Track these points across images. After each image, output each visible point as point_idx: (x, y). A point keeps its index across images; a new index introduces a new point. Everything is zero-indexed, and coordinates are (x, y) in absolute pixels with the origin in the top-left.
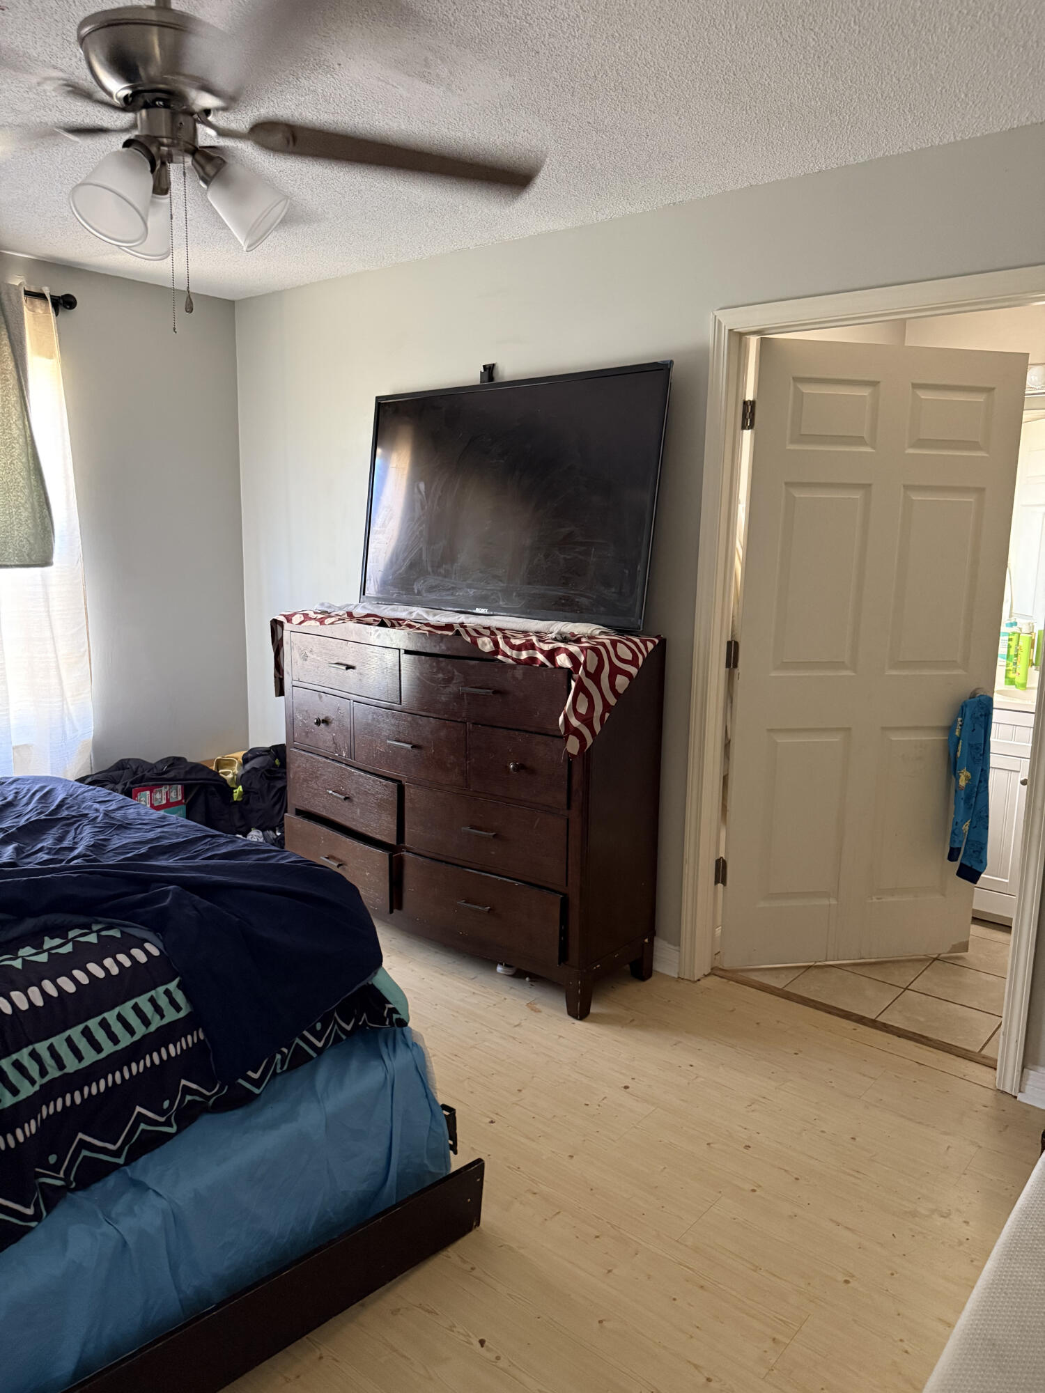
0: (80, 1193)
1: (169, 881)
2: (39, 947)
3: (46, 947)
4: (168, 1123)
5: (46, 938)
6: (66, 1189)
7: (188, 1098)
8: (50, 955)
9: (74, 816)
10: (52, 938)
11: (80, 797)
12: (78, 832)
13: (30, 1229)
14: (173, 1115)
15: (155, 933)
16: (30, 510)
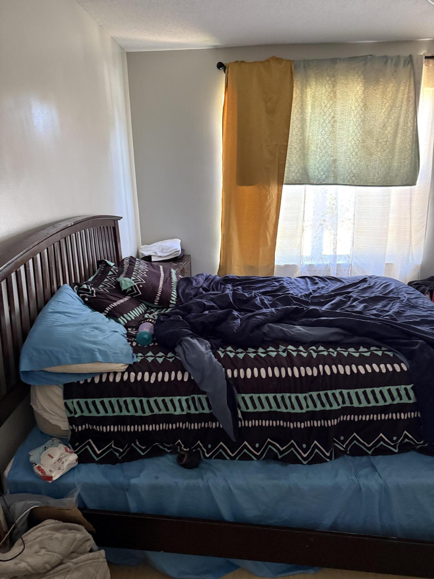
0: (350, 457)
1: (421, 338)
2: (357, 349)
3: (360, 350)
4: (394, 447)
5: (361, 347)
6: (344, 453)
7: (406, 440)
8: (360, 355)
9: (394, 298)
10: (364, 347)
11: (401, 289)
12: (394, 305)
13: (326, 461)
14: (398, 444)
15: (408, 360)
16: (410, 160)
